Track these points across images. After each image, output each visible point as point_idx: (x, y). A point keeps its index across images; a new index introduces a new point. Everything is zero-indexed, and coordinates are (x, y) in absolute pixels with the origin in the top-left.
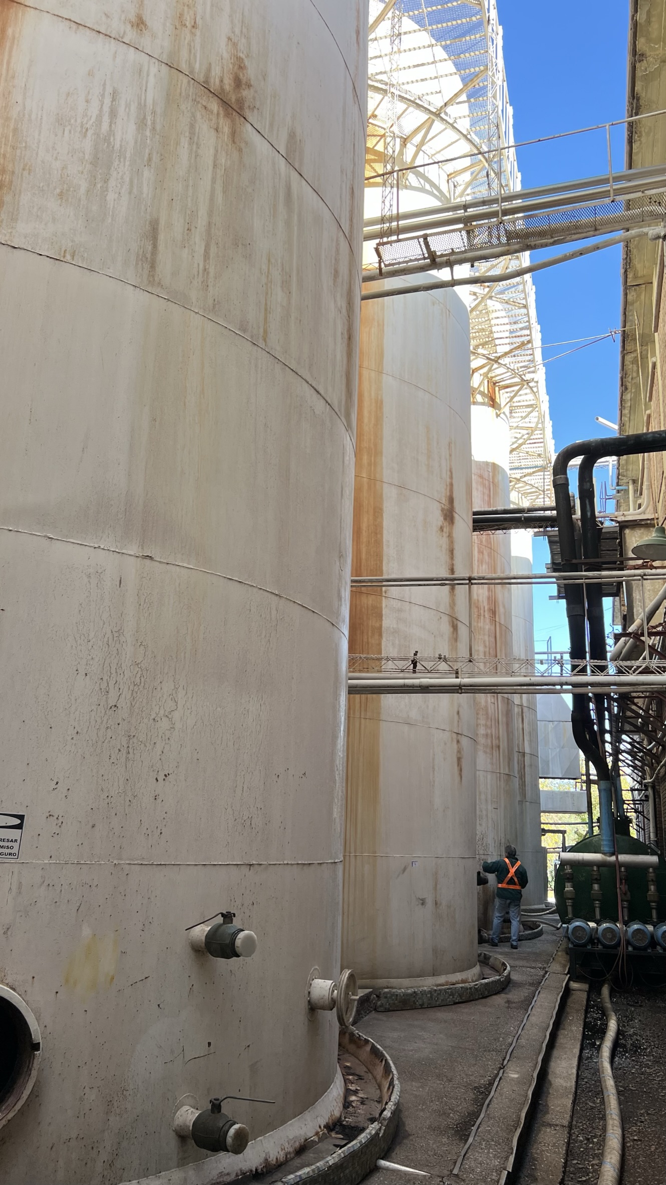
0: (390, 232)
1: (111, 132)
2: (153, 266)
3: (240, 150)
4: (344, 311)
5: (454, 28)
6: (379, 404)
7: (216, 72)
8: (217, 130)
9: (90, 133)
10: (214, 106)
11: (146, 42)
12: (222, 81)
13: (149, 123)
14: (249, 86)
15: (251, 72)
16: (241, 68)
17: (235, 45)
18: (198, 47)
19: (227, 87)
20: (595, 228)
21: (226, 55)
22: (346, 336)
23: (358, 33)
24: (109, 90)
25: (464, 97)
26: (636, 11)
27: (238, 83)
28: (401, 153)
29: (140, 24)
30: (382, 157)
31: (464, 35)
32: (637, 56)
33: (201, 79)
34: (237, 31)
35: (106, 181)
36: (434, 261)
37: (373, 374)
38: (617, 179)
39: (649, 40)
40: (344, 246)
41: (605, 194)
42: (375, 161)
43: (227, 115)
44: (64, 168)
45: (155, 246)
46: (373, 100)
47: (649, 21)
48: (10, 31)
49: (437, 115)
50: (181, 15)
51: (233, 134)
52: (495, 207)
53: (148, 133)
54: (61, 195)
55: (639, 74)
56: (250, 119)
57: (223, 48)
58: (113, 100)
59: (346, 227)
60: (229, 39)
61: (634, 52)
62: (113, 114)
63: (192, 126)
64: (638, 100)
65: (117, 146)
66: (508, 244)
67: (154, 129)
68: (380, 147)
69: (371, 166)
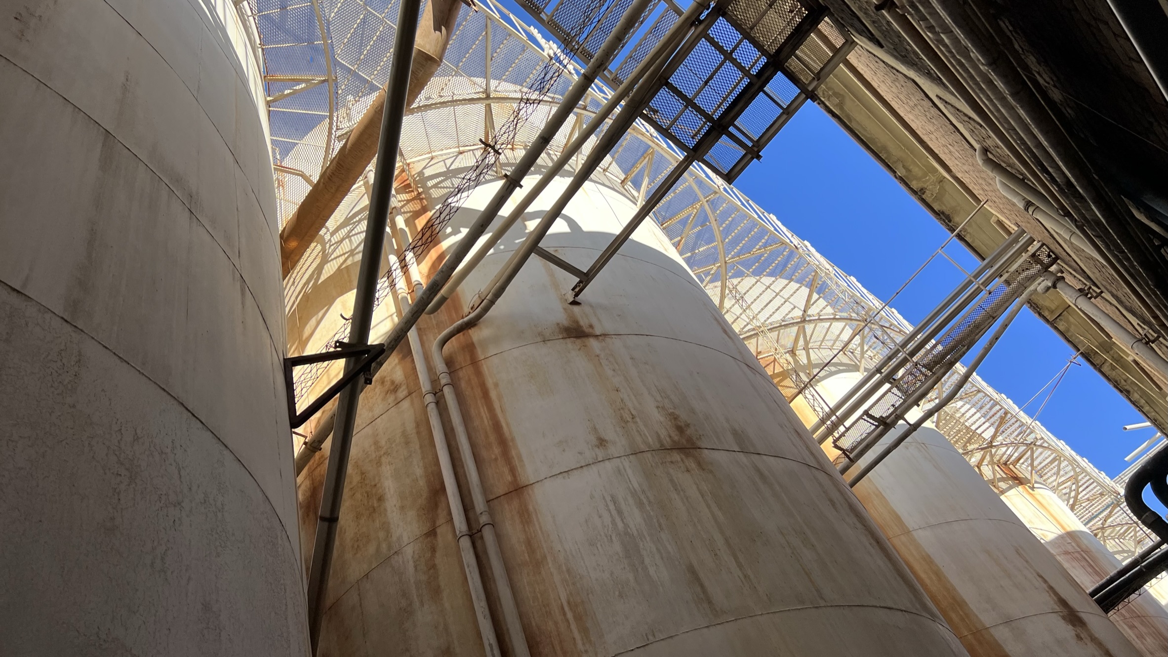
0: (835, 426)
1: (626, 526)
2: (710, 602)
3: (711, 472)
4: (859, 525)
5: (776, 267)
6: (928, 560)
7: (663, 433)
8: (688, 471)
9: (614, 538)
10: (676, 456)
11: (613, 450)
12: (670, 437)
13: (645, 501)
14: (688, 425)
15: (684, 416)
16: (675, 419)
17: (663, 408)
18: (642, 427)
19: (676, 438)
20: (992, 317)
21: (662, 419)
22: (874, 543)
23: (725, 332)
24: (608, 499)
25: (815, 296)
26: (894, 172)
27: (680, 429)
28: (796, 361)
29: (602, 442)
30: (784, 374)
31: (785, 266)
32: (919, 194)
33: (658, 446)
34: (659, 398)
35: (643, 562)
36: (885, 424)
37: (903, 537)
38: (976, 276)
39: (918, 179)
40: (821, 476)
41: (978, 291)
42: (781, 381)
43: (688, 455)
44: (612, 573)
45: (702, 586)
46: (751, 346)
47: (908, 170)
48: (531, 508)
49: (804, 321)
50: (622, 417)
51: (700, 464)
52: (901, 356)
53: (648, 508)
54: (621, 596)
55: (929, 200)
56: (703, 446)
57: (657, 416)
58: (615, 503)
59: (813, 463)
60: (658, 407)
61: (914, 192)
62: (620, 512)
63: (672, 481)
64: (943, 213)
65: (635, 533)
66: (934, 373)
67: (650, 502)
68: (778, 370)
69: (782, 386)
